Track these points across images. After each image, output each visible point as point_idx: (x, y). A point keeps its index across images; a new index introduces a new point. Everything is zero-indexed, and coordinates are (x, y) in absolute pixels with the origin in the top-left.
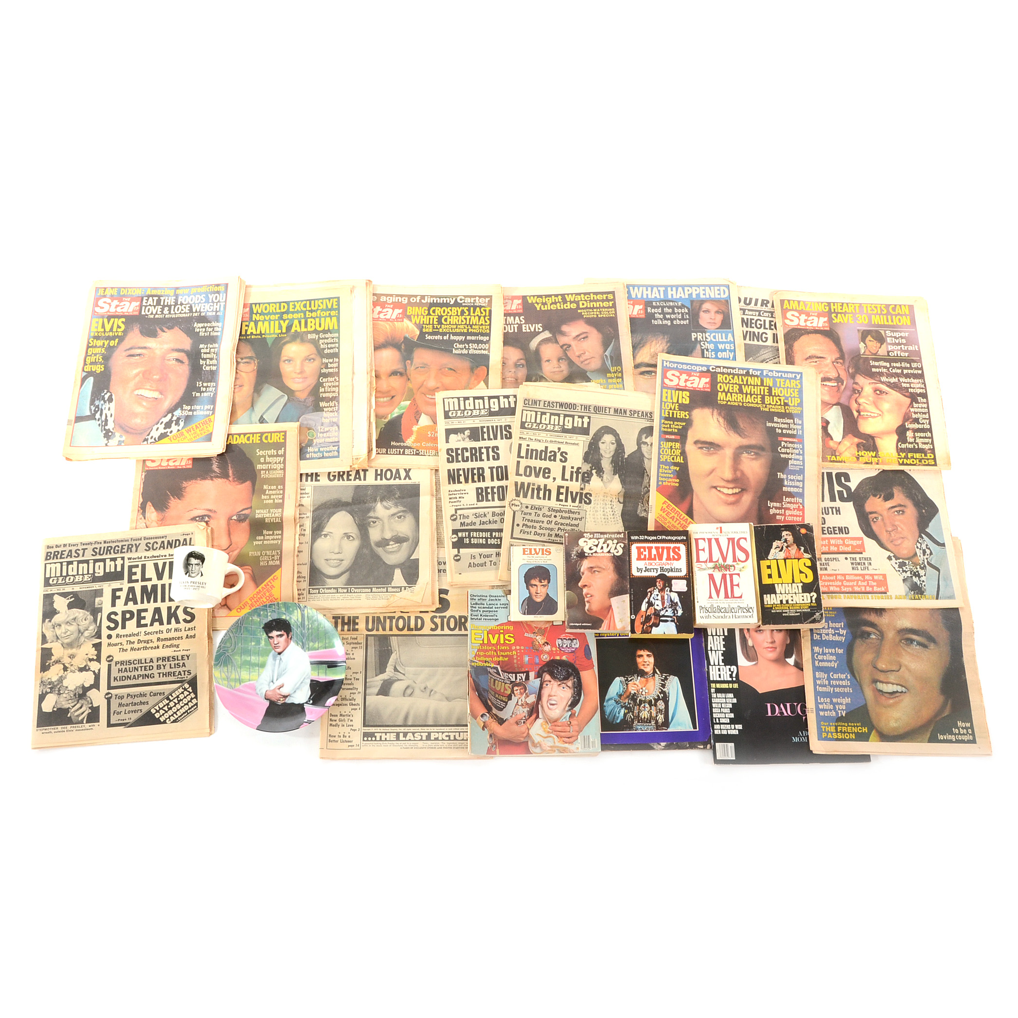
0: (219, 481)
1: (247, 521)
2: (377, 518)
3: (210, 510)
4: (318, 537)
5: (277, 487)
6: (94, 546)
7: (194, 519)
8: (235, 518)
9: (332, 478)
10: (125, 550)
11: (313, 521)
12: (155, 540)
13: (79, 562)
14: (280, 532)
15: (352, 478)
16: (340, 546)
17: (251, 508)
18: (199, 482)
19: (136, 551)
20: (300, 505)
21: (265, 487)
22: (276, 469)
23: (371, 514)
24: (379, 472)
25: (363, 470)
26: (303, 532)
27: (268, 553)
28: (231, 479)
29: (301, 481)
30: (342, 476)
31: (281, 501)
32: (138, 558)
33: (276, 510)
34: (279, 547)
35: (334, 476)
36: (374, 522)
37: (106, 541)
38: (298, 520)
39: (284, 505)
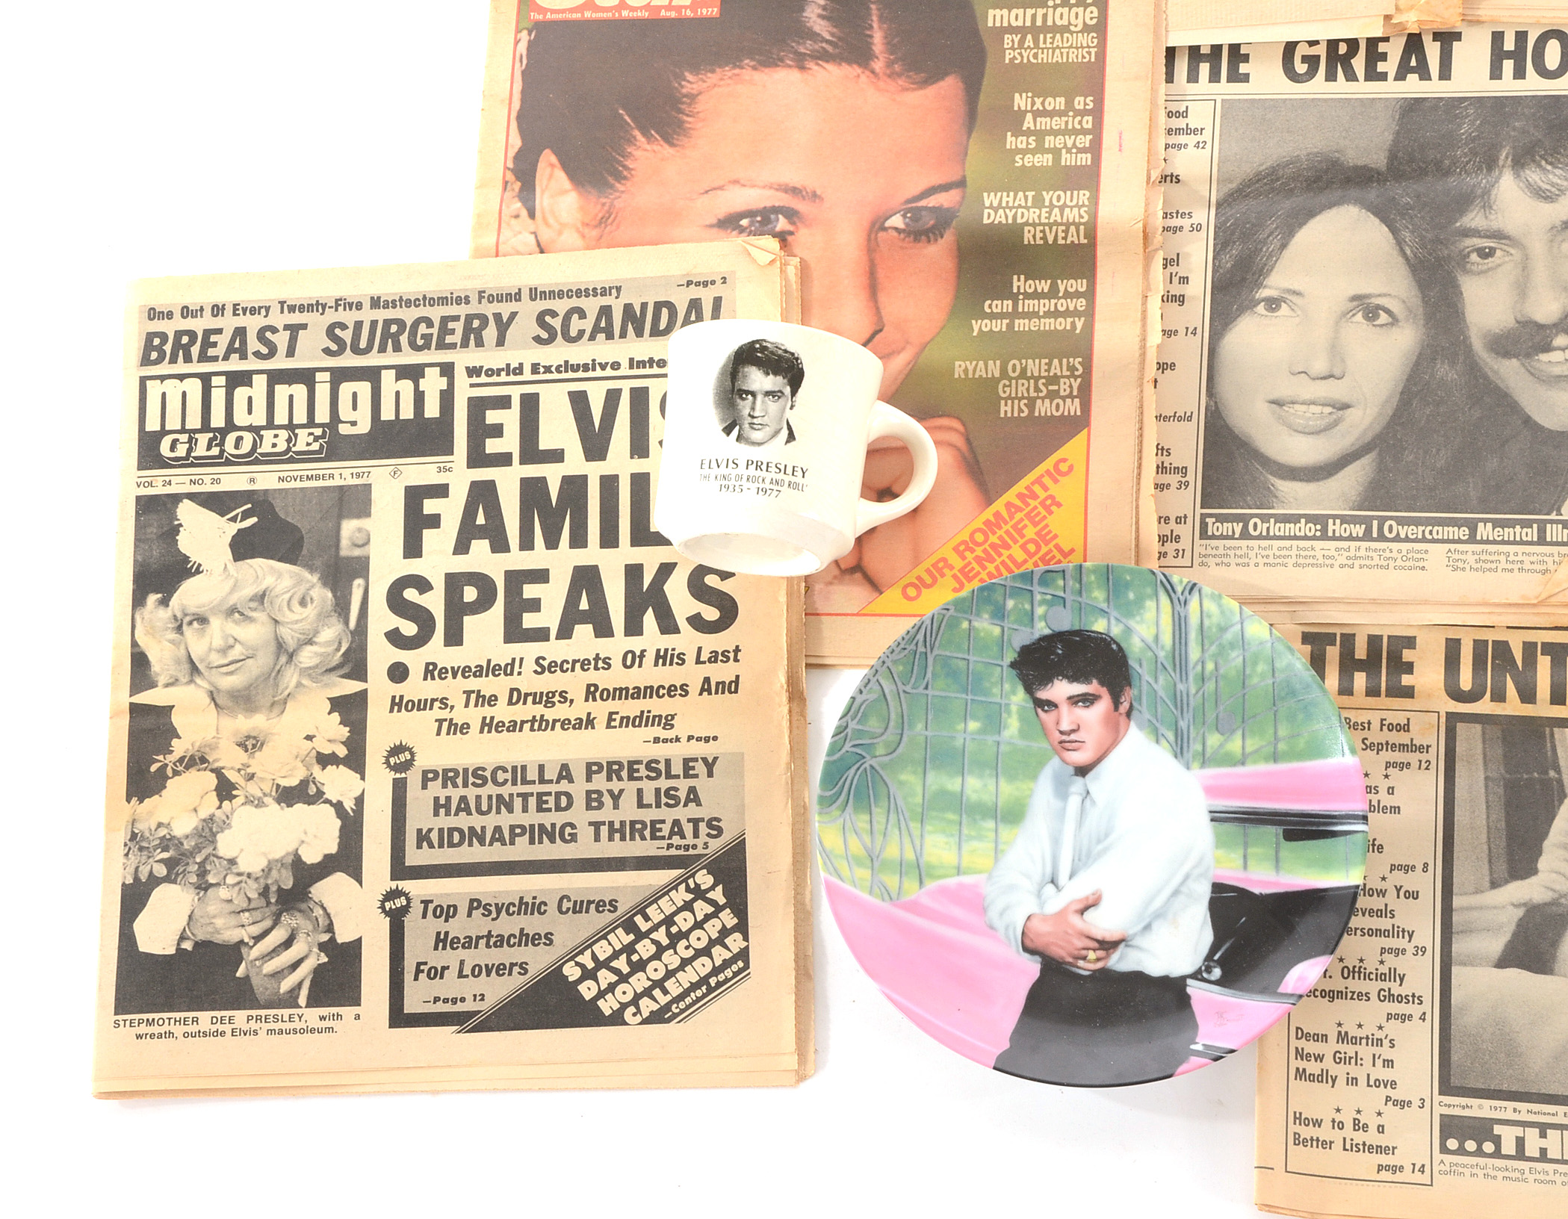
0: (832, 75)
1: (949, 236)
2: (1499, 235)
3: (794, 191)
4: (1242, 310)
5: (1069, 104)
6: (331, 317)
7: (730, 223)
8: (897, 221)
9: (1301, 68)
10: (456, 338)
11: (1223, 242)
12: (574, 302)
13: (276, 378)
14: (1081, 285)
15: (1389, 66)
16: (1335, 350)
17: (961, 184)
18: (747, 74)
19: (500, 342)
20: (1164, 178)
21: (1020, 101)
22: (1065, 29)
23: (1474, 219)
24: (1509, 45)
25: (1437, 36)
26: (1176, 289)
27: (1033, 367)
28: (878, 65)
29: (1170, 78)
30: (1346, 61)
31: (1086, 159)
32: (508, 370)
33: (1065, 197)
34: (1081, 347)
35: (1312, 61)
36: (1486, 254)
37: (379, 298)
38: (1158, 238)
39: (1098, 175)
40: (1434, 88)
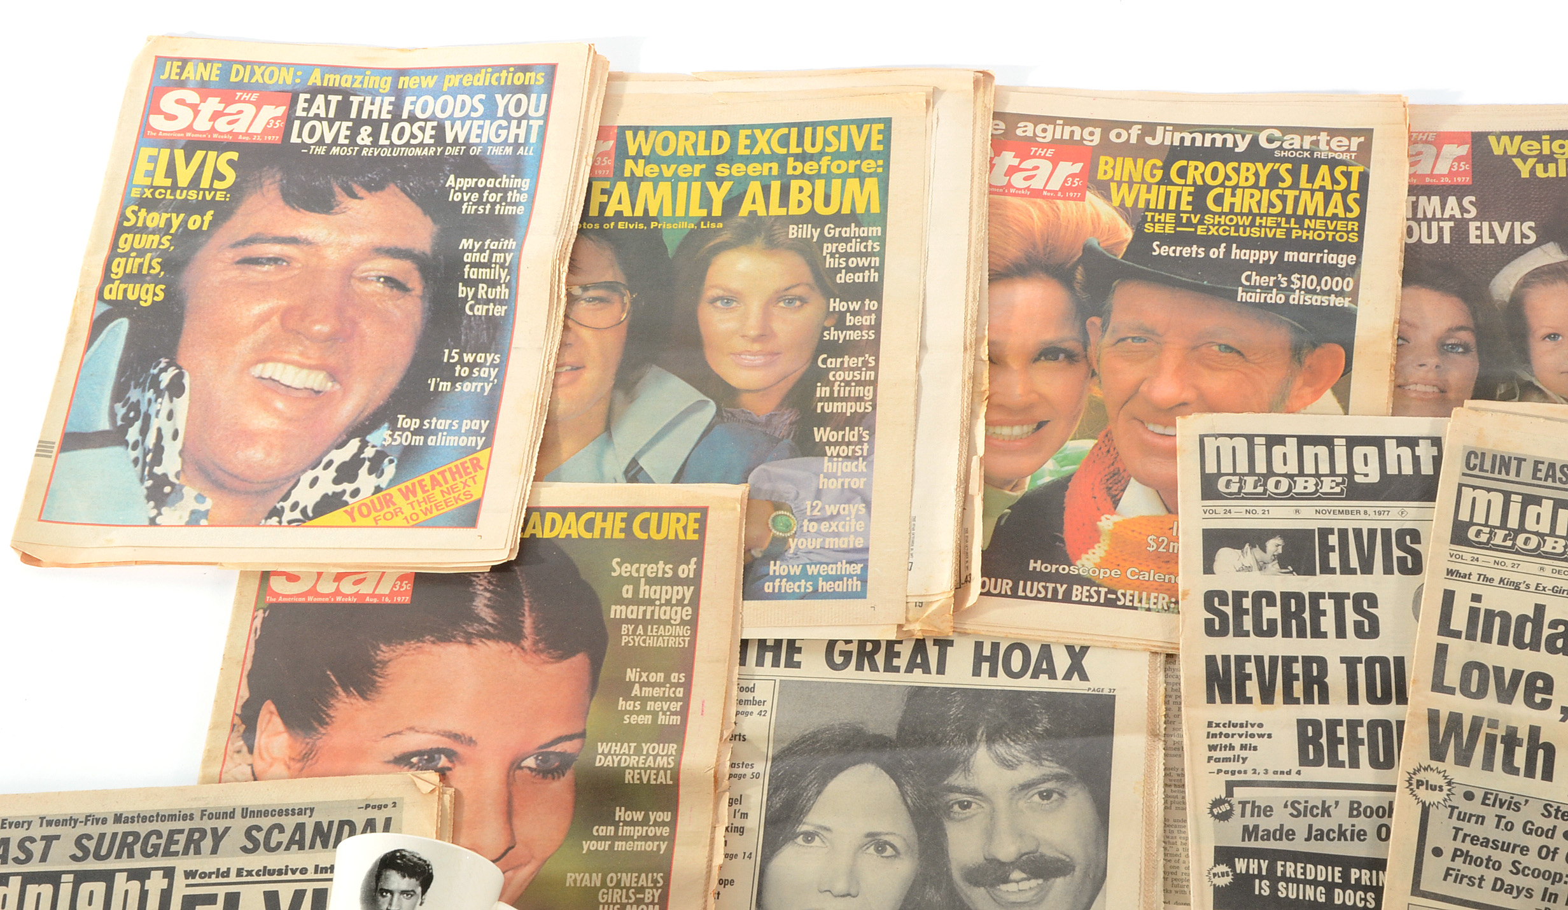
0: (491, 650)
1: (569, 775)
2: (974, 792)
3: (456, 737)
4: (786, 841)
5: (667, 678)
6: (81, 829)
7: (403, 760)
8: (530, 762)
9: (838, 660)
10: (179, 847)
11: (774, 789)
12: (276, 820)
13: (29, 879)
14: (667, 817)
15: (902, 662)
16: (853, 874)
17: (582, 735)
18: (427, 647)
19: (214, 851)
20: (734, 737)
21: (631, 675)
22: (667, 622)
23: (957, 779)
24: (987, 652)
25: (936, 642)
26: (738, 822)
27: (626, 879)
28: (527, 644)
29: (743, 662)
30: (871, 656)
31: (676, 720)
32: (218, 873)
33: (659, 748)
34: (662, 865)
35: (847, 655)
36: (965, 806)
37: (121, 815)
38: (726, 782)
39: (685, 732)
40: (932, 680)
